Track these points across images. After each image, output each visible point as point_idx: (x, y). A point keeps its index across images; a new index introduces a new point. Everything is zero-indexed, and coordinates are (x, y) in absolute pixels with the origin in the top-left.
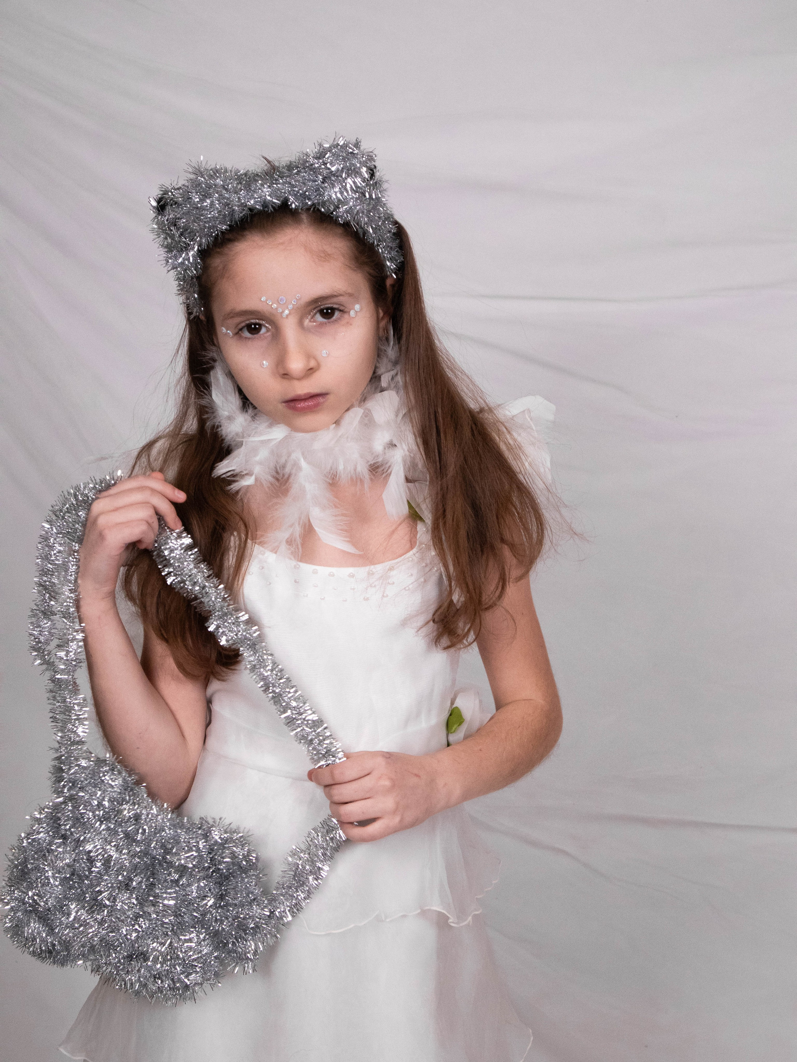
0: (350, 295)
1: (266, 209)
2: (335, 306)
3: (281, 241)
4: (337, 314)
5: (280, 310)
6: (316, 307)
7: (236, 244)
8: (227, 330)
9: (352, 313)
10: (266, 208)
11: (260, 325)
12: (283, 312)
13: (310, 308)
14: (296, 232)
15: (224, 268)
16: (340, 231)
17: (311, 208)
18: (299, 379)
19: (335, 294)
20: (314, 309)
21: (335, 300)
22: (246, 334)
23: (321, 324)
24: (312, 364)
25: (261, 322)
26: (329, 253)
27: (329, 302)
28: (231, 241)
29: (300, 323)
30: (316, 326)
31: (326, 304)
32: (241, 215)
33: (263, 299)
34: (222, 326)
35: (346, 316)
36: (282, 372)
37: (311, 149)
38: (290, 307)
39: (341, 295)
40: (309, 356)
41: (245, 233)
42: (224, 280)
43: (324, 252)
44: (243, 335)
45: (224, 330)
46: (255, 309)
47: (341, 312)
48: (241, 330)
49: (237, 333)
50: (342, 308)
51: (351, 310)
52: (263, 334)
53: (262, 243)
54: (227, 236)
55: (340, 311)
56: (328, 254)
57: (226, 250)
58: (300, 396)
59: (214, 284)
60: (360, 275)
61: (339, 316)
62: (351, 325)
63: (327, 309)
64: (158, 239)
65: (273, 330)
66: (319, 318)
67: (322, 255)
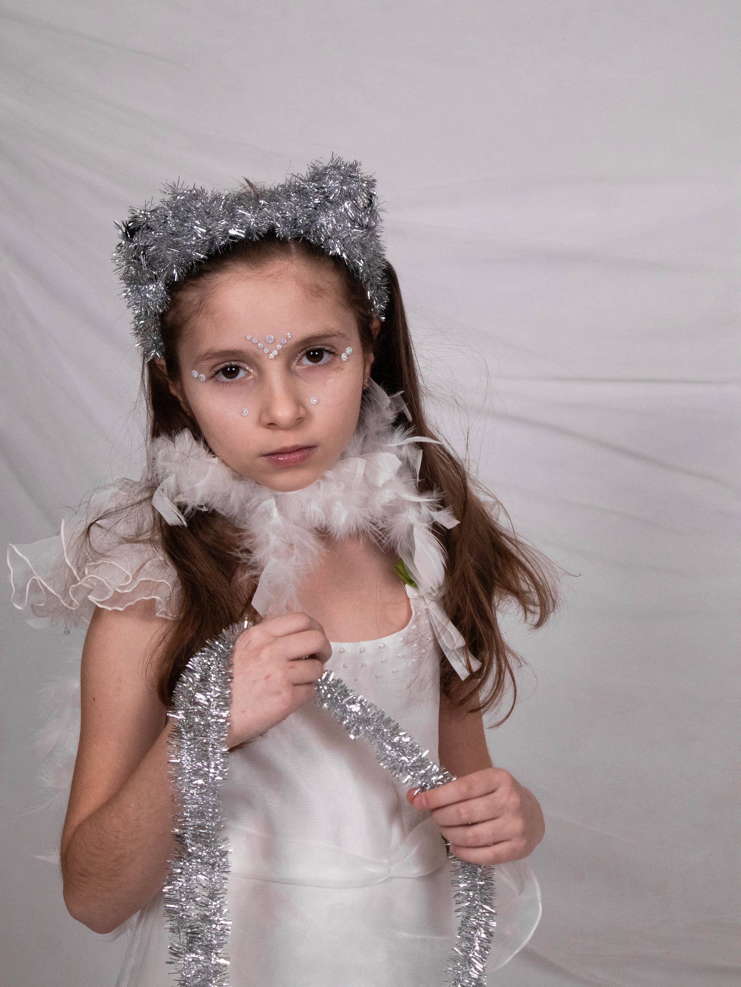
0: (343, 336)
1: (250, 238)
2: (327, 348)
3: (270, 272)
4: (326, 357)
5: (266, 351)
6: (305, 348)
7: (217, 275)
8: (199, 373)
9: (344, 356)
10: (249, 235)
11: (238, 368)
12: (270, 352)
13: (298, 349)
14: (286, 263)
15: (201, 302)
16: (331, 264)
17: (300, 238)
18: (287, 428)
19: (329, 333)
20: (302, 351)
21: (327, 341)
22: (223, 378)
23: (309, 369)
24: (302, 412)
25: (242, 364)
26: (322, 287)
27: (320, 343)
28: (208, 272)
29: (288, 367)
30: (304, 370)
31: (317, 345)
32: (223, 243)
33: (249, 337)
34: (194, 369)
35: (337, 359)
36: (267, 420)
37: (304, 172)
38: (279, 347)
39: (334, 335)
40: (299, 403)
41: (226, 264)
42: (201, 316)
43: (317, 286)
44: (220, 379)
45: (195, 374)
46: (238, 349)
47: (332, 355)
48: (217, 372)
49: (213, 377)
50: (333, 350)
51: (342, 353)
52: (243, 378)
53: (248, 274)
54: (204, 267)
55: (330, 352)
56: (322, 290)
57: (203, 281)
58: (286, 448)
59: (187, 321)
60: (350, 314)
61: (329, 359)
62: (342, 369)
63: (314, 351)
64: (119, 270)
65: (256, 374)
66: (306, 362)
67: (315, 290)
